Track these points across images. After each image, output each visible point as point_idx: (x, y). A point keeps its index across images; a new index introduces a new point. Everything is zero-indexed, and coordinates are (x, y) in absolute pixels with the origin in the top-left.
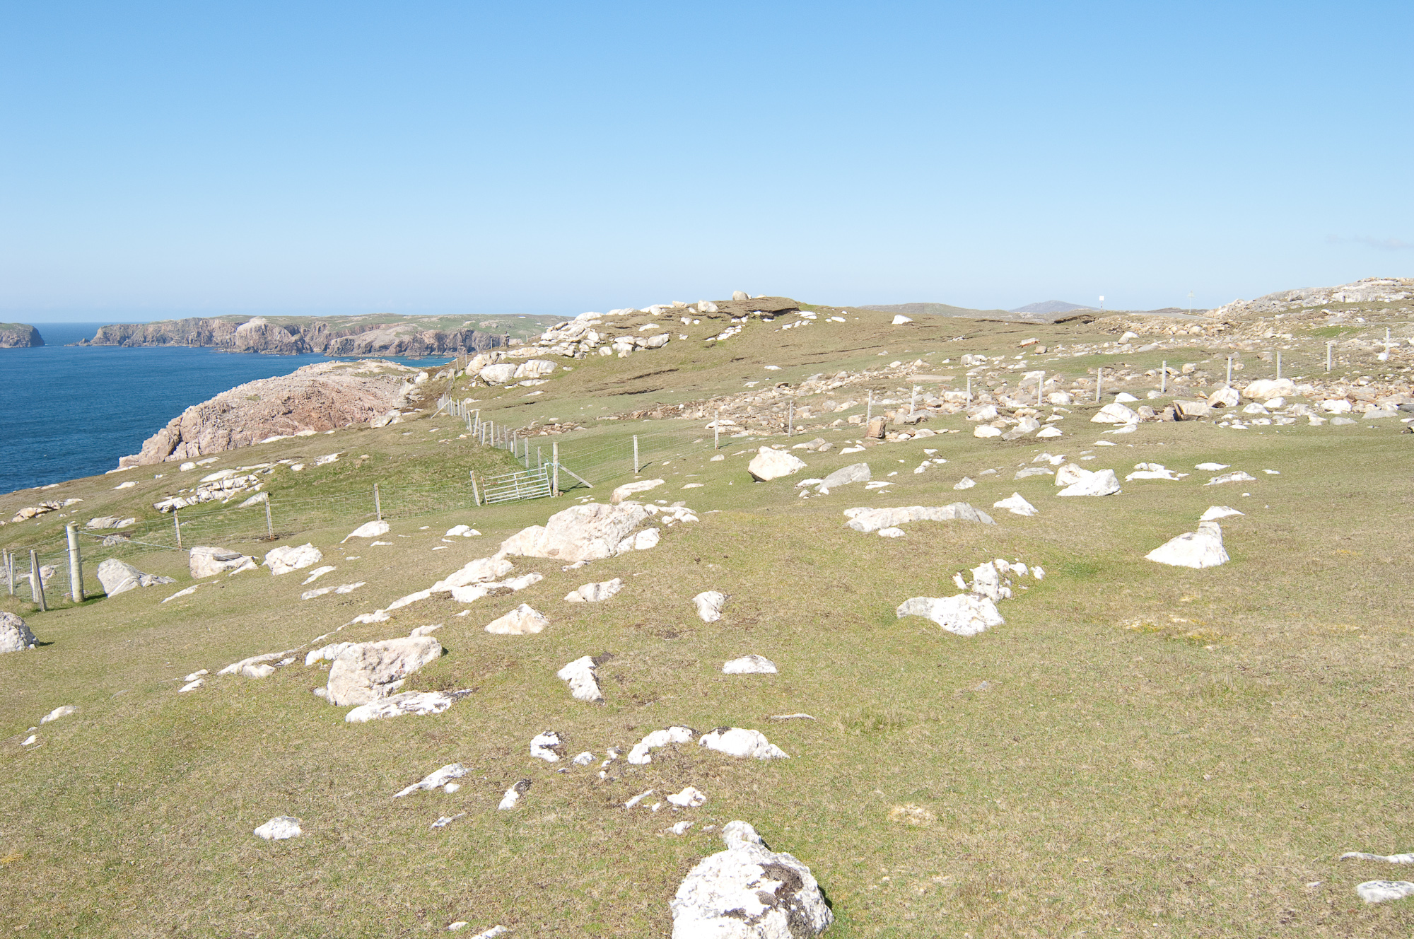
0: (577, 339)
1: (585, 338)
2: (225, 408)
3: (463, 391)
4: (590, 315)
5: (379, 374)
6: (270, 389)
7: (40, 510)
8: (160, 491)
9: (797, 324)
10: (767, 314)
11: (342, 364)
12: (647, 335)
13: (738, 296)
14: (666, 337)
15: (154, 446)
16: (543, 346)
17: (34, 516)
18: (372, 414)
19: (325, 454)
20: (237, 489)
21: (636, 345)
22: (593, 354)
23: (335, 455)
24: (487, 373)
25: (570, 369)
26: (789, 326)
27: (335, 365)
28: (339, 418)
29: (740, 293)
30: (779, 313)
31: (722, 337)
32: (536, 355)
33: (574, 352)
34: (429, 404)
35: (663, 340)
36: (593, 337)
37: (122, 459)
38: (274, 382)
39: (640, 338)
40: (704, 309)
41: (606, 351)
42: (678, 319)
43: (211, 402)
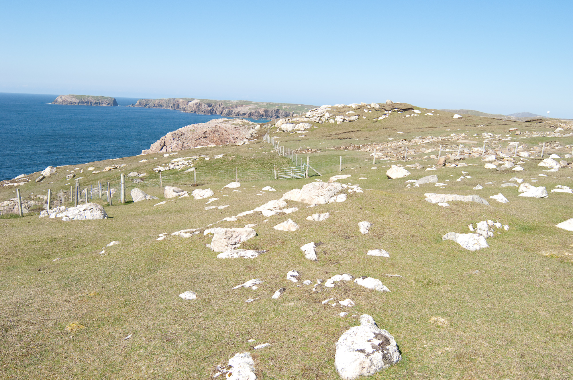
0: (321, 115)
1: (324, 115)
2: (182, 134)
3: (273, 134)
4: (327, 106)
5: (241, 124)
6: (199, 128)
7: (112, 168)
8: (156, 164)
9: (412, 115)
10: (400, 110)
11: (227, 120)
12: (349, 116)
13: (388, 102)
14: (357, 117)
15: (155, 147)
16: (307, 117)
17: (110, 170)
18: (237, 140)
19: (218, 154)
20: (184, 166)
21: (344, 120)
22: (326, 122)
23: (222, 155)
24: (284, 127)
25: (317, 127)
26: (409, 116)
27: (225, 120)
28: (224, 141)
29: (389, 101)
30: (405, 110)
31: (380, 119)
32: (303, 121)
33: (319, 121)
34: (260, 138)
35: (356, 118)
36: (327, 115)
37: (143, 151)
38: (201, 125)
39: (346, 117)
40: (373, 106)
41: (332, 121)
42: (363, 110)
43: (177, 131)
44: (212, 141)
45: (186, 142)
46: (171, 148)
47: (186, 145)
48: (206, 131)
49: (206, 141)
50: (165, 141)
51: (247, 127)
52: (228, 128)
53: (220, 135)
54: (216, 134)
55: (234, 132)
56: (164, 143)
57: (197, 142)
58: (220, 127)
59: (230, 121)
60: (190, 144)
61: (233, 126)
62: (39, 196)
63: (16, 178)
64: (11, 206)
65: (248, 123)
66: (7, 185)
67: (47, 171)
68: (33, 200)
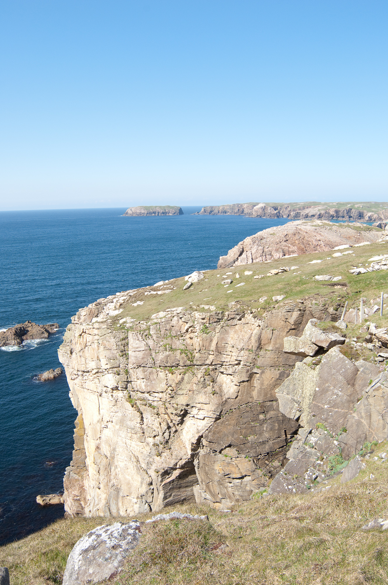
2: (262, 238)
5: (321, 226)
6: (279, 231)
7: (280, 271)
11: (305, 221)
15: (233, 252)
17: (277, 274)
27: (303, 222)
37: (221, 257)
38: (280, 228)
43: (255, 235)
44: (293, 244)
45: (267, 247)
46: (251, 254)
47: (267, 250)
48: (287, 234)
49: (287, 245)
50: (244, 247)
51: (328, 228)
52: (308, 230)
53: (302, 237)
54: (297, 237)
55: (315, 234)
56: (243, 248)
57: (278, 246)
58: (300, 229)
59: (309, 222)
60: (271, 249)
61: (314, 227)
62: (203, 306)
63: (155, 285)
64: (169, 318)
65: (329, 224)
66: (149, 294)
67: (194, 277)
68: (196, 310)
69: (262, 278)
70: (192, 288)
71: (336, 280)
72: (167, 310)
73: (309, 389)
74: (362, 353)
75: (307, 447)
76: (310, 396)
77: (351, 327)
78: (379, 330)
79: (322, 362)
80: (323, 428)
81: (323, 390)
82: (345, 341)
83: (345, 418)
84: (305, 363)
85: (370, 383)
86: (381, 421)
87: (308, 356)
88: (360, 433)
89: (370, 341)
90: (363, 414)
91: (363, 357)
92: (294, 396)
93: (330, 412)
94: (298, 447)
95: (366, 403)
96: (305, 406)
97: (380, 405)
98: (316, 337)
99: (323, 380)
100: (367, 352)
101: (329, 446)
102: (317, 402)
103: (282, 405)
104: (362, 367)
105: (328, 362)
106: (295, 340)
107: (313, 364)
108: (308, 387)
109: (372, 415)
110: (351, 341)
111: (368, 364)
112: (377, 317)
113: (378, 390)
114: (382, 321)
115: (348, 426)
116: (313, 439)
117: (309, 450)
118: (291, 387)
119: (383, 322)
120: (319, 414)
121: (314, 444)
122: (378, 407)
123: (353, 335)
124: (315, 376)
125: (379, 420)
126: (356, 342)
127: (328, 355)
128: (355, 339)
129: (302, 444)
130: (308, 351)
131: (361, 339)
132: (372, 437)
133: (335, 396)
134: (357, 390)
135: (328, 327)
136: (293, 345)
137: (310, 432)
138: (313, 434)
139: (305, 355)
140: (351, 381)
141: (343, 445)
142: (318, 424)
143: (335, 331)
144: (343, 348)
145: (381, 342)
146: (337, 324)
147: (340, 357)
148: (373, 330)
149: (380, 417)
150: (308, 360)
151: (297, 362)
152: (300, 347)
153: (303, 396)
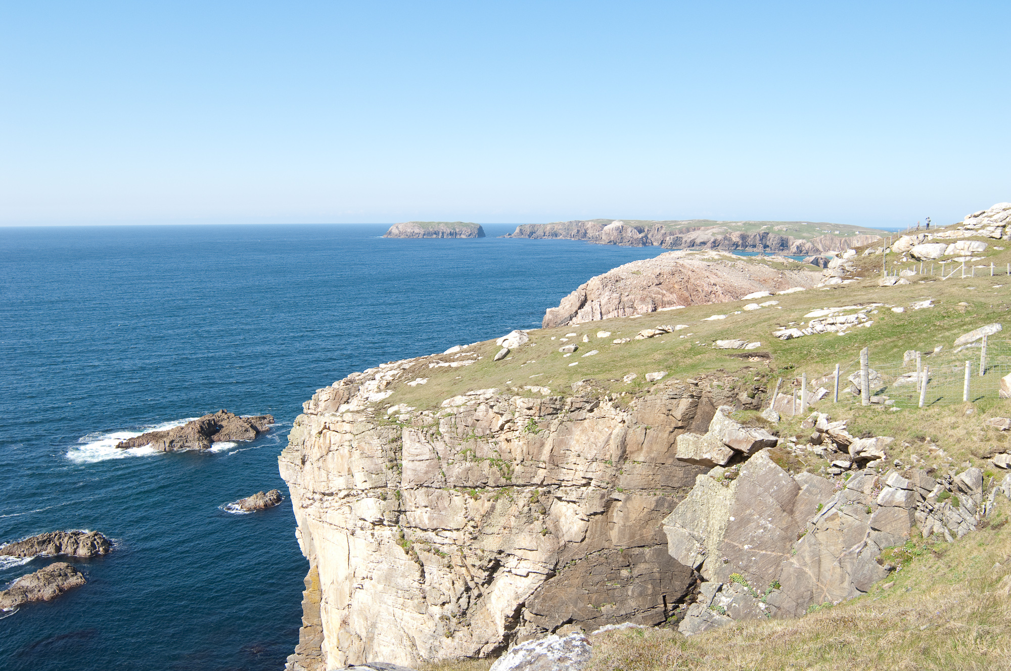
0: (1003, 224)
2: (618, 279)
3: (896, 265)
6: (647, 267)
7: (658, 332)
11: (691, 252)
15: (569, 302)
17: (653, 336)
19: (920, 300)
20: (850, 325)
24: (920, 250)
27: (687, 253)
32: (962, 236)
33: (1002, 235)
37: (548, 310)
38: (649, 262)
43: (607, 274)
44: (671, 290)
46: (600, 305)
48: (659, 274)
49: (661, 291)
50: (588, 293)
51: (729, 265)
52: (695, 266)
53: (686, 279)
54: (677, 278)
56: (586, 296)
57: (645, 292)
58: (682, 265)
59: (697, 254)
60: (633, 297)
61: (705, 263)
63: (447, 352)
64: (471, 406)
65: (730, 257)
66: (436, 366)
67: (513, 340)
69: (627, 343)
70: (509, 358)
71: (751, 348)
72: (469, 393)
73: (719, 518)
74: (806, 461)
75: (714, 613)
76: (720, 529)
77: (787, 420)
78: (834, 424)
79: (741, 474)
80: (741, 581)
81: (742, 519)
82: (777, 441)
83: (778, 566)
84: (711, 477)
85: (819, 510)
86: (838, 570)
87: (717, 465)
88: (802, 589)
89: (818, 442)
90: (807, 559)
91: (808, 468)
92: (693, 530)
93: (753, 556)
94: (698, 614)
95: (813, 540)
96: (712, 545)
97: (835, 544)
98: (730, 434)
99: (741, 505)
100: (815, 460)
101: (751, 611)
102: (732, 540)
103: (673, 544)
104: (806, 482)
105: (750, 475)
106: (696, 439)
107: (726, 478)
108: (716, 515)
109: (822, 560)
110: (786, 442)
111: (816, 478)
112: (829, 404)
113: (833, 519)
114: (837, 410)
115: (782, 578)
116: (724, 600)
117: (717, 617)
118: (689, 515)
119: (840, 411)
120: (733, 560)
121: (726, 608)
122: (833, 548)
123: (791, 433)
124: (728, 497)
125: (834, 568)
126: (796, 444)
127: (751, 463)
128: (794, 439)
129: (706, 608)
130: (716, 457)
131: (803, 439)
132: (823, 596)
133: (762, 530)
134: (798, 520)
135: (750, 420)
136: (692, 448)
137: (720, 589)
138: (724, 592)
139: (711, 464)
140: (789, 505)
141: (774, 609)
142: (734, 575)
143: (762, 426)
144: (774, 453)
145: (837, 443)
146: (763, 414)
147: (770, 467)
148: (823, 424)
149: (836, 563)
150: (717, 471)
151: (699, 475)
152: (704, 451)
153: (709, 529)
